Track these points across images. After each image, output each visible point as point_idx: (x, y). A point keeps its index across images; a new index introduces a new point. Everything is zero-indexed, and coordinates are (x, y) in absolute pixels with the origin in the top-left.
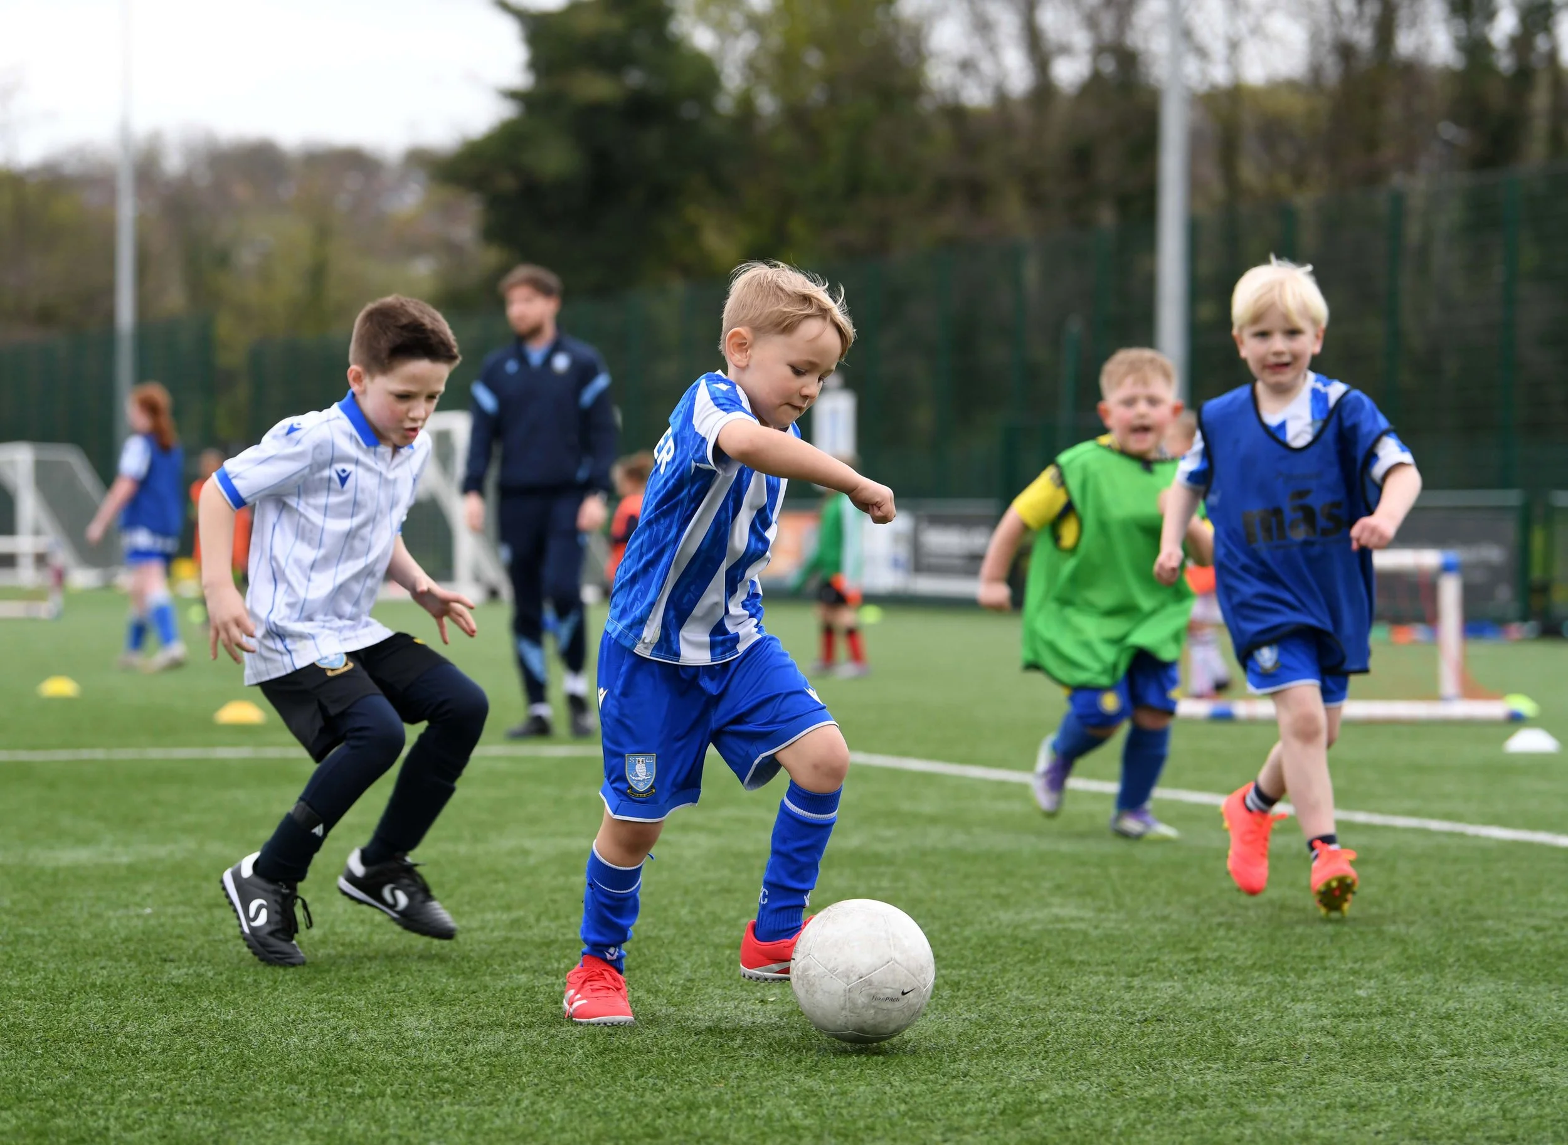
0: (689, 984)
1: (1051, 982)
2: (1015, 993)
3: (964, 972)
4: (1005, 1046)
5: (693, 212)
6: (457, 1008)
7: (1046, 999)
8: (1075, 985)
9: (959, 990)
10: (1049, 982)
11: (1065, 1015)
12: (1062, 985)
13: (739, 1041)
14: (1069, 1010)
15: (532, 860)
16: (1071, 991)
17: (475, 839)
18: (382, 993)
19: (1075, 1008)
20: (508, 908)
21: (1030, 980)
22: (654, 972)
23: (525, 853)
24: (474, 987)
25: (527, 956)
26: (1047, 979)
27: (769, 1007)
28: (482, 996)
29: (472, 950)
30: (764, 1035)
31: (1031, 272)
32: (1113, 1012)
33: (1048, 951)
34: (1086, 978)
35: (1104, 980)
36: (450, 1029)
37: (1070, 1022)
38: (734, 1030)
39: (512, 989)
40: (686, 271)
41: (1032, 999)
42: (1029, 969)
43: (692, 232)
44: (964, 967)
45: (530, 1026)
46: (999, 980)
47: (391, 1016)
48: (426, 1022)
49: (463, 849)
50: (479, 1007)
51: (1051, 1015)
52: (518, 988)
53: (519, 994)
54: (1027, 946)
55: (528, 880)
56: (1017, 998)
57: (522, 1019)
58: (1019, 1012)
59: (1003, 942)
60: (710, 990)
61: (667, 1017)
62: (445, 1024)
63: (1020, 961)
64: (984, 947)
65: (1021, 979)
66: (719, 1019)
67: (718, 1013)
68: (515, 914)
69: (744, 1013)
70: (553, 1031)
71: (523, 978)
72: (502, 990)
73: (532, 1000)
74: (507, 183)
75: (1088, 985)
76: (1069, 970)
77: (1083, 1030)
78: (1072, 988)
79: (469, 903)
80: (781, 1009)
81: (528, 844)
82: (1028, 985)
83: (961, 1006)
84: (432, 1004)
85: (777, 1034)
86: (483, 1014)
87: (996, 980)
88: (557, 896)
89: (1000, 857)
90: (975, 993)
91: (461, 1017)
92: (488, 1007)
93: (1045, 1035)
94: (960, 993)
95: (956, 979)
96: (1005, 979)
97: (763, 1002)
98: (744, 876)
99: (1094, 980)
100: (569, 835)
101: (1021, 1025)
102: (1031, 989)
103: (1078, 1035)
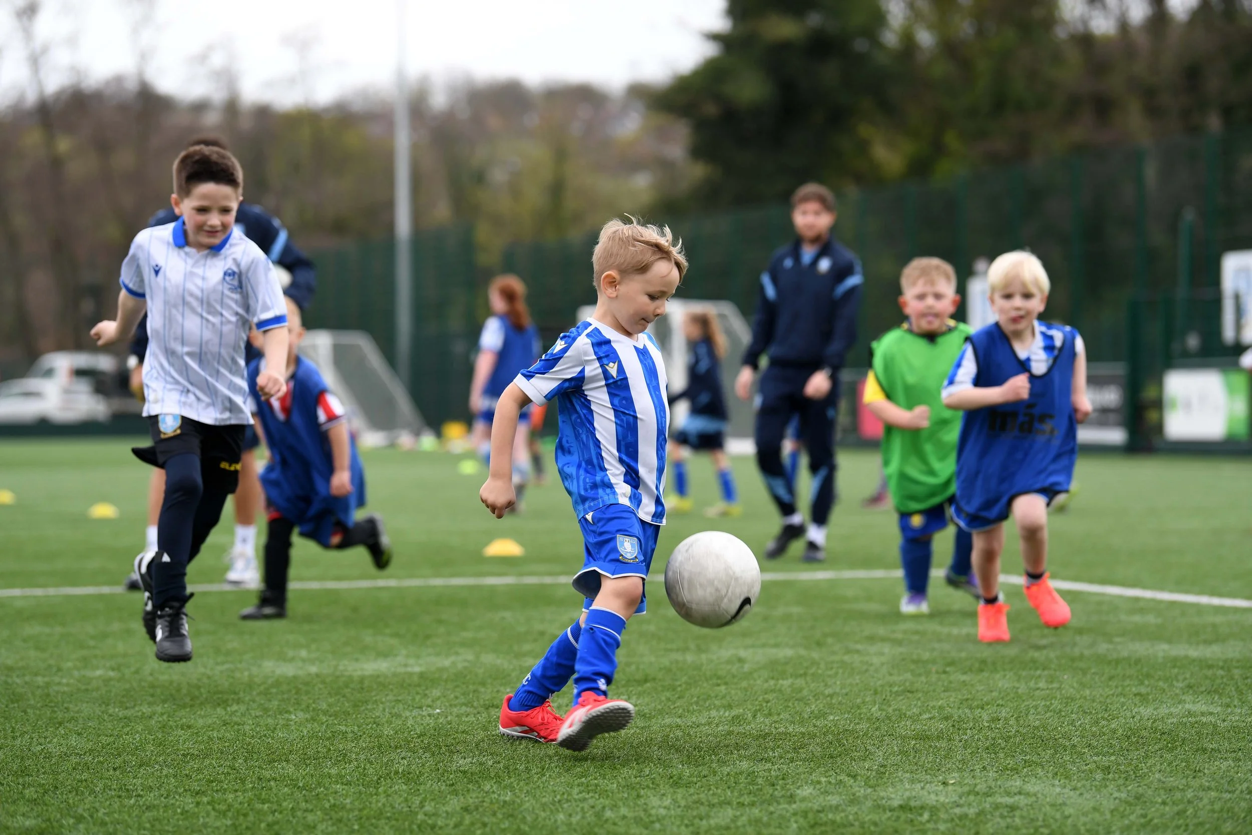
0: (882, 769)
1: (1187, 767)
2: (1157, 775)
3: (1113, 758)
4: (1151, 820)
5: (865, 130)
6: (692, 790)
7: (1184, 781)
8: (1208, 769)
9: (1109, 773)
10: (1185, 766)
11: (1201, 794)
12: (1197, 769)
13: (926, 816)
14: (1204, 790)
15: (747, 667)
16: (1205, 774)
17: (700, 650)
18: (630, 777)
19: (1209, 788)
20: (730, 707)
21: (1170, 764)
22: (852, 759)
23: (741, 660)
24: (704, 773)
25: (746, 747)
26: (1184, 764)
27: (950, 788)
28: (712, 779)
29: (701, 742)
30: (947, 811)
31: (1151, 172)
32: (1242, 792)
33: (1184, 740)
34: (1217, 763)
35: (1233, 765)
36: (687, 807)
37: (1206, 801)
38: (922, 808)
39: (736, 773)
40: (859, 178)
41: (1171, 781)
42: (1168, 756)
43: (863, 147)
44: (1112, 754)
45: (753, 804)
46: (1143, 765)
47: (639, 796)
48: (667, 802)
49: (689, 658)
50: (710, 789)
51: (1189, 794)
52: (741, 773)
53: (742, 779)
54: (1165, 737)
55: (744, 684)
56: (1159, 780)
57: (746, 799)
58: (1162, 792)
59: (1144, 733)
60: (900, 774)
61: (866, 797)
62: (683, 803)
63: (1160, 749)
64: (1129, 738)
65: (1161, 764)
66: (909, 799)
67: (907, 794)
68: (735, 712)
69: (929, 793)
70: (772, 809)
71: (745, 765)
72: (728, 774)
73: (753, 783)
74: (711, 109)
75: (1220, 769)
76: (1202, 757)
77: (1217, 807)
78: (1206, 771)
79: (697, 703)
80: (960, 790)
81: (742, 653)
82: (1168, 769)
83: (1111, 787)
84: (671, 786)
85: (957, 811)
86: (714, 794)
87: (1140, 765)
88: (769, 697)
89: (1138, 661)
90: (1123, 776)
91: (695, 797)
92: (717, 788)
93: (1185, 811)
94: (1111, 776)
95: (1107, 764)
96: (1148, 765)
97: (945, 784)
98: (923, 679)
99: (1224, 765)
100: (776, 646)
101: (1164, 803)
102: (1171, 772)
103: (1213, 811)
